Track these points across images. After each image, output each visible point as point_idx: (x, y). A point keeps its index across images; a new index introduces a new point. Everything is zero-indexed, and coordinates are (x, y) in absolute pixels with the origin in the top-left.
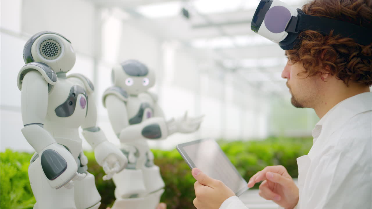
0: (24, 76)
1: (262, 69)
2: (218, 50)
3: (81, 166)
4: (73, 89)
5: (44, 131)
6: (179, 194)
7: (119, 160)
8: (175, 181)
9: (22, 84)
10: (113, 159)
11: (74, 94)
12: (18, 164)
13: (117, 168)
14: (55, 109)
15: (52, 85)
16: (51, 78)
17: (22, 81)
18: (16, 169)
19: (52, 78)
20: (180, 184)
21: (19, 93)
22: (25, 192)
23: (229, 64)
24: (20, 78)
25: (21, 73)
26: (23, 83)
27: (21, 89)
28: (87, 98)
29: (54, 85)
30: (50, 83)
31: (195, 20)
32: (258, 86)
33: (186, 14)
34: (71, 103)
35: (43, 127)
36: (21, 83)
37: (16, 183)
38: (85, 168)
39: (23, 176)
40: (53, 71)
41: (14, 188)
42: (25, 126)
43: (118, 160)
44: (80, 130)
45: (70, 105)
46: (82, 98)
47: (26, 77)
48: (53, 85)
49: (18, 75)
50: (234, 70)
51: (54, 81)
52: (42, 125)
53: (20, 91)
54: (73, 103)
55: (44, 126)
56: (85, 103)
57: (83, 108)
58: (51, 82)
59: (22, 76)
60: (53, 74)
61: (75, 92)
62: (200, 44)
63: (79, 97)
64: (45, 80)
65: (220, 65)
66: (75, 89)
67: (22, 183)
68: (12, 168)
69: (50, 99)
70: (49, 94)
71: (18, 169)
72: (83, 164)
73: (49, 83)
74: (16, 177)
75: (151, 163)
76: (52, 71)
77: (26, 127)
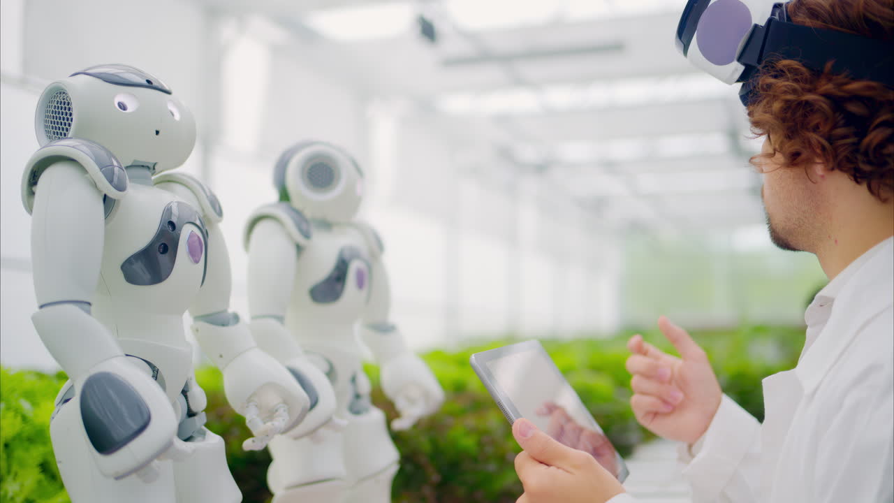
0: (41, 174)
1: (610, 166)
2: (503, 120)
3: (191, 414)
4: (168, 211)
5: (92, 322)
6: (435, 477)
7: (287, 401)
8: (425, 445)
9: (34, 197)
10: (272, 399)
11: (172, 224)
12: (25, 405)
13: (281, 421)
14: (121, 263)
15: (115, 200)
16: (111, 182)
17: (34, 189)
18: (19, 418)
19: (115, 179)
20: (437, 452)
21: (27, 219)
22: (42, 476)
23: (529, 153)
24: (29, 181)
25: (30, 168)
26: (36, 195)
27: (32, 211)
28: (205, 235)
29: (119, 201)
30: (110, 195)
31: (451, 45)
32: (597, 205)
33: (428, 31)
34: (165, 249)
35: (89, 312)
36: (32, 194)
37: (19, 453)
38: (201, 420)
39: (38, 436)
40: (118, 162)
41: (15, 468)
42: (41, 307)
43: (285, 402)
44: (187, 319)
45: (162, 253)
46: (192, 235)
47: (45, 178)
48: (116, 198)
49: (25, 172)
50: (541, 168)
51: (121, 188)
52: (86, 306)
53: (29, 215)
54: (169, 247)
55: (93, 308)
56: (201, 248)
57: (197, 262)
58: (112, 193)
59: (34, 177)
60: (116, 169)
61: (174, 220)
62: (458, 104)
63: (186, 232)
64: (94, 185)
65: (506, 155)
66: (175, 210)
67: (36, 454)
68: (10, 414)
69: (110, 237)
70: (106, 223)
71: (24, 419)
72: (194, 409)
73: (108, 195)
74: (18, 437)
75: (366, 401)
76: (115, 163)
77: (44, 310)
